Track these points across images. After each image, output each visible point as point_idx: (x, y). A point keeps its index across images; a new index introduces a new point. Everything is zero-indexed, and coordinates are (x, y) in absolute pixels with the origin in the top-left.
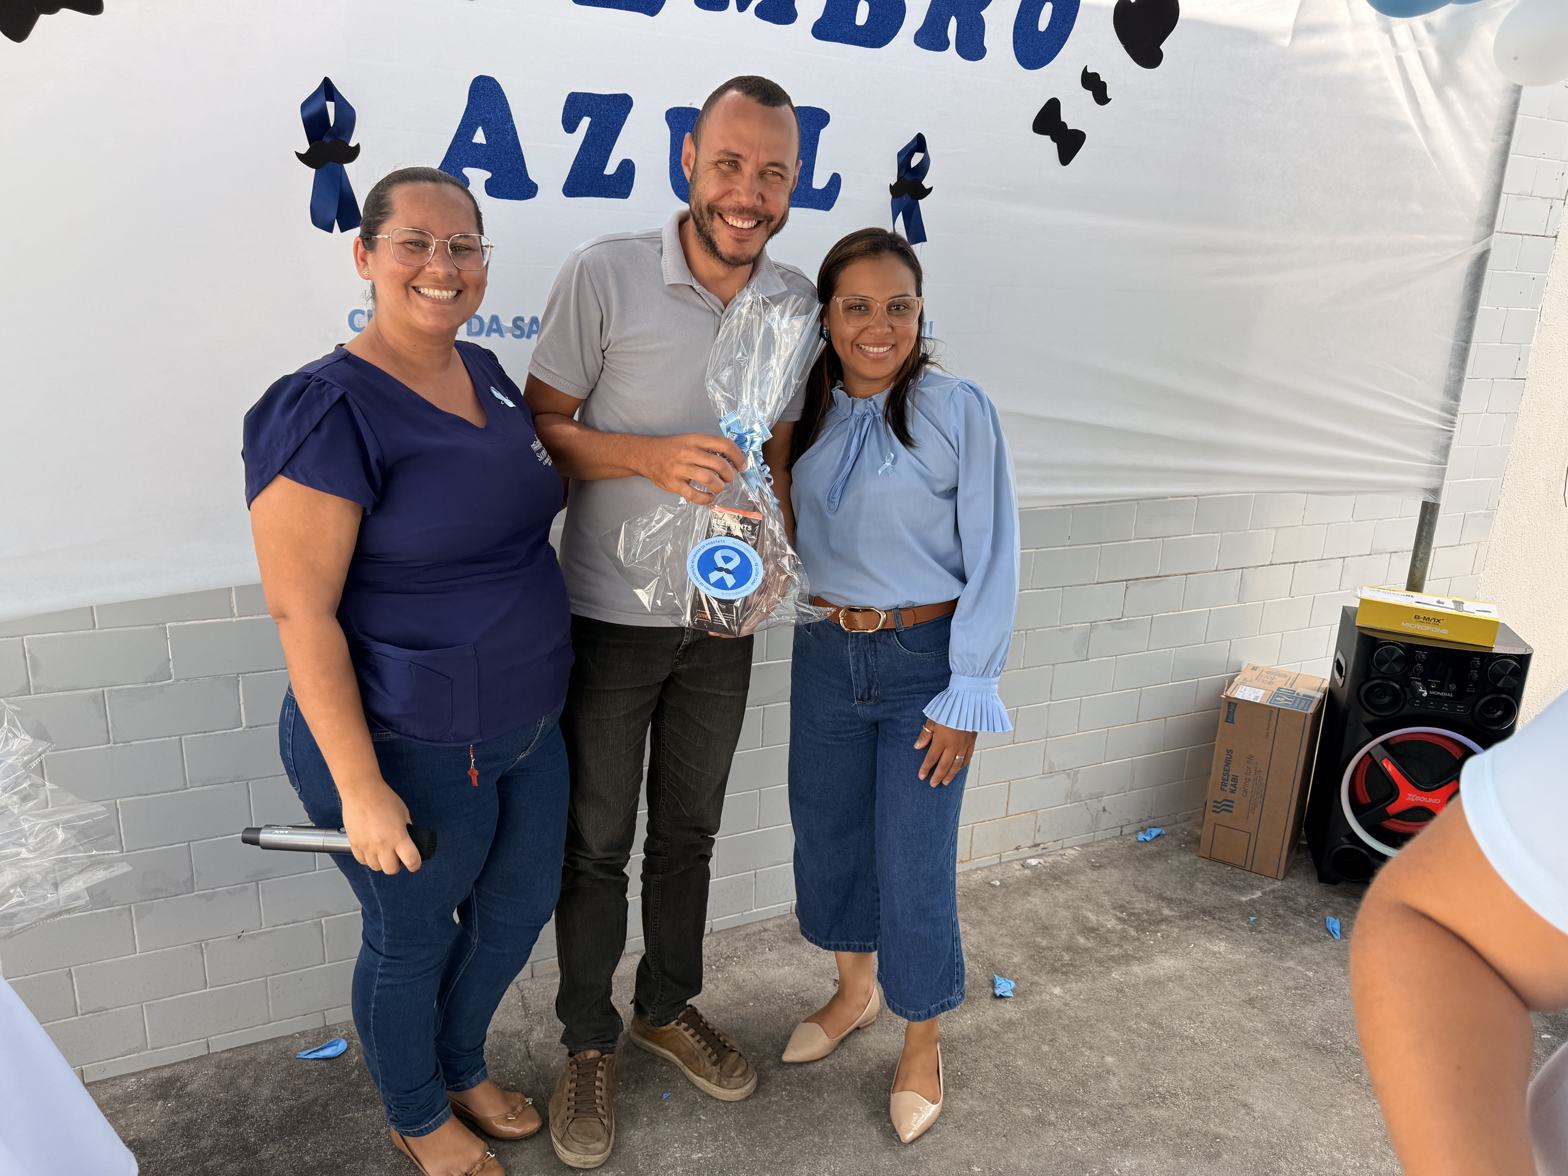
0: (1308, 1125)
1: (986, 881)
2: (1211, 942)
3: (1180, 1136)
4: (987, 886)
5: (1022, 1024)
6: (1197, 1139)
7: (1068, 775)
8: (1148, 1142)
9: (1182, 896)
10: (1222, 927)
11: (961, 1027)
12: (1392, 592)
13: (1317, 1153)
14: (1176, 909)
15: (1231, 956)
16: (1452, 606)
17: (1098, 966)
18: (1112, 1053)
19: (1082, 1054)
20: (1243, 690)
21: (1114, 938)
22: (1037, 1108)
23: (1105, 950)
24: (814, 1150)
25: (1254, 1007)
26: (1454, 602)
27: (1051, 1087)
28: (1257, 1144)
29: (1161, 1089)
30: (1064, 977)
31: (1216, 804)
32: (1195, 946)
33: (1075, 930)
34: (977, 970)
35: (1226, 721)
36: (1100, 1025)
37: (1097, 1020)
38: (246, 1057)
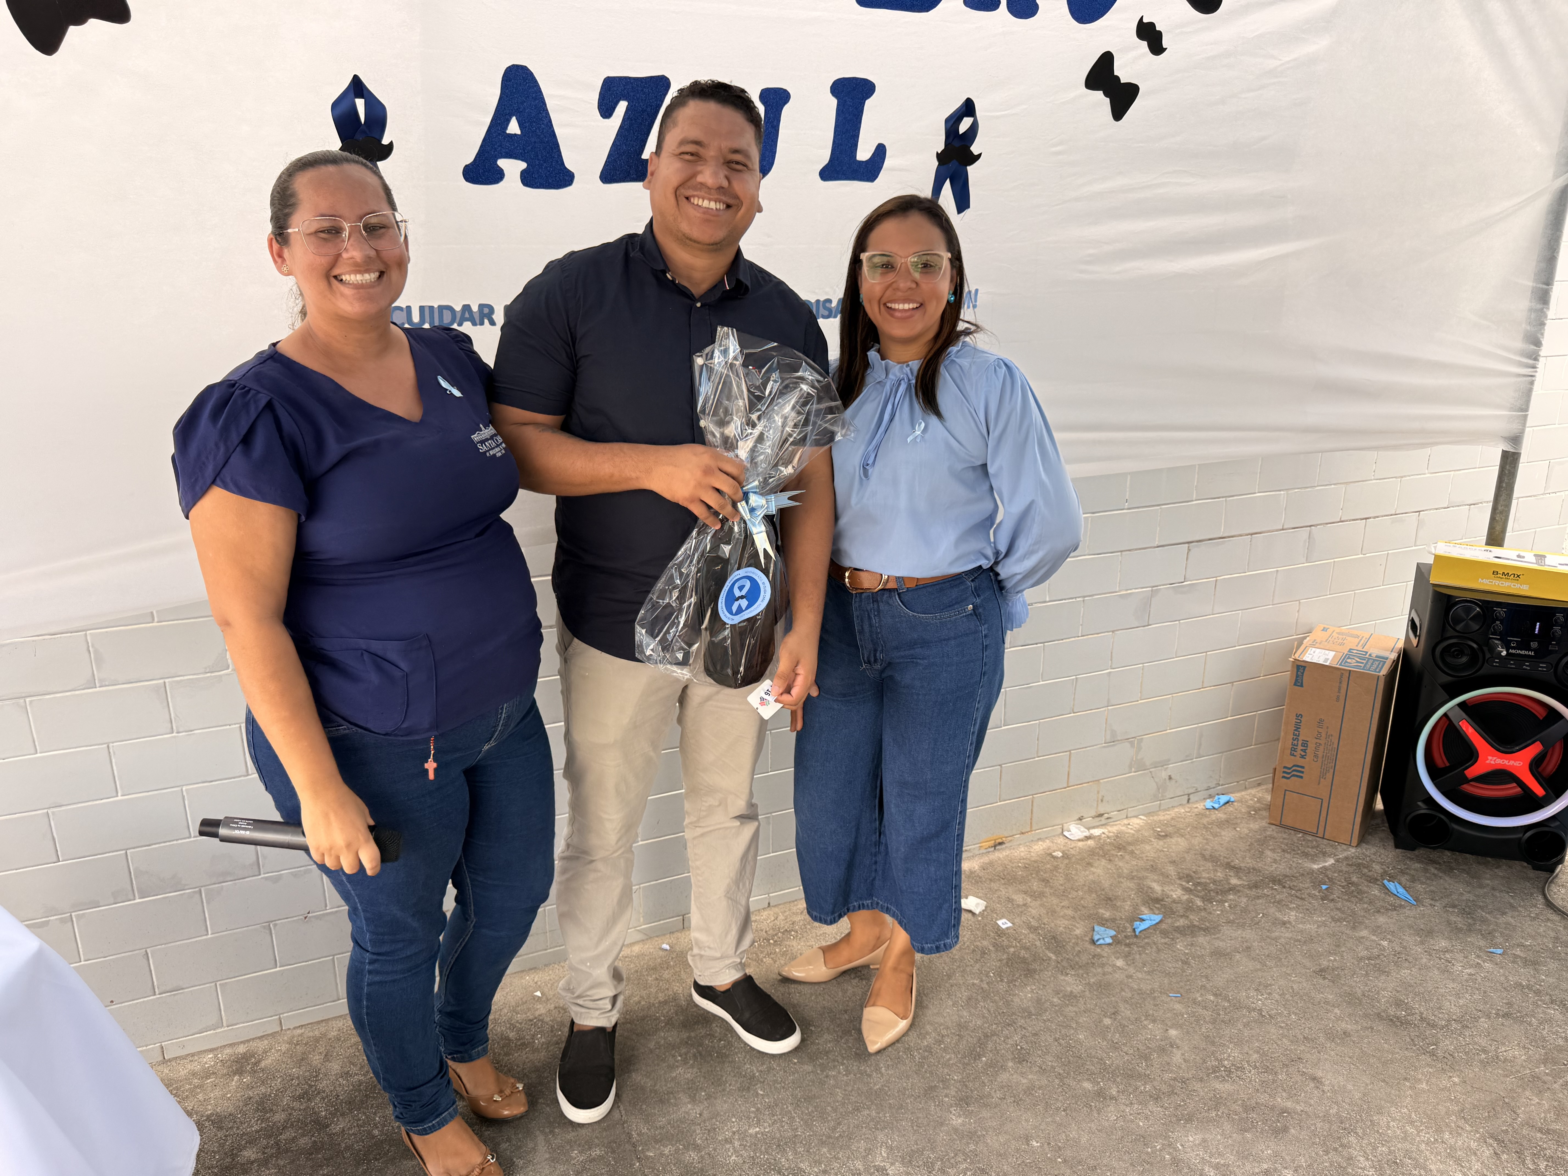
0: (1380, 1099)
1: (1048, 852)
2: (1281, 912)
3: (1247, 1109)
4: (1048, 858)
5: (1083, 997)
6: (1264, 1114)
7: (1132, 744)
8: (1212, 1117)
9: (1251, 865)
10: (1292, 896)
11: (1021, 1000)
12: (1468, 547)
13: (1388, 1128)
14: (1244, 878)
15: (1300, 926)
16: (1533, 560)
17: (1162, 938)
18: (1175, 1026)
19: (1145, 1027)
20: (1312, 652)
21: (1179, 908)
22: (1099, 1083)
23: (1169, 921)
24: (872, 1124)
25: (1324, 978)
26: (1535, 555)
27: (1113, 1061)
28: (1326, 1118)
29: (1226, 1062)
30: (1127, 949)
31: (1285, 770)
32: (1263, 916)
33: (1139, 901)
34: (1038, 943)
35: (1295, 684)
36: (1164, 998)
37: (1161, 993)
38: (317, 1033)
